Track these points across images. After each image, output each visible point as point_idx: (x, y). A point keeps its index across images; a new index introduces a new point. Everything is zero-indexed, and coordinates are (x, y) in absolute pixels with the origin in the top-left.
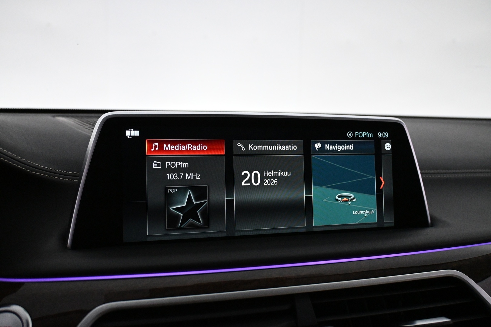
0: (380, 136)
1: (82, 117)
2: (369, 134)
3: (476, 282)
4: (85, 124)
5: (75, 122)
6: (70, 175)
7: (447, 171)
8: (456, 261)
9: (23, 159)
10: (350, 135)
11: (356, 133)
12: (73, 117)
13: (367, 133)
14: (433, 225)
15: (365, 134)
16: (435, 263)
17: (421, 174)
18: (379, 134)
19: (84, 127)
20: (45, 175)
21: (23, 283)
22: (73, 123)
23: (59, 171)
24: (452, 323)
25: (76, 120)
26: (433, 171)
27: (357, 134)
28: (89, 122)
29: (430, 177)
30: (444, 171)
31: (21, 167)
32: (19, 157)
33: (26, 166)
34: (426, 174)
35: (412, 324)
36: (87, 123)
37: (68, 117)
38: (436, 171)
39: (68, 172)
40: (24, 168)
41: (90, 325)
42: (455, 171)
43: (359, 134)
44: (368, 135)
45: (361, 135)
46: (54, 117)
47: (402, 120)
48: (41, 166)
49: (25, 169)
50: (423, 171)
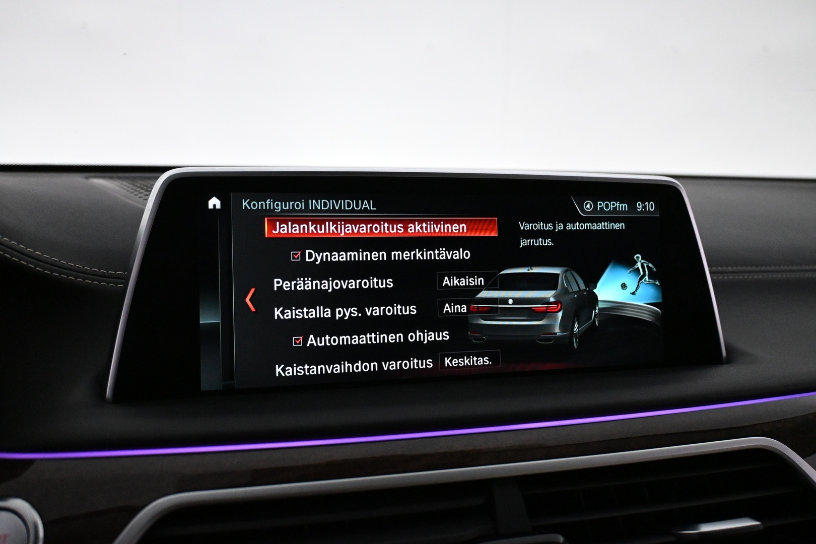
0: (639, 209)
1: (135, 178)
2: (621, 205)
3: (803, 457)
4: (138, 189)
5: (121, 188)
6: (111, 276)
7: (754, 268)
8: (769, 422)
9: (28, 249)
10: (588, 206)
11: (599, 203)
12: (119, 178)
13: (618, 202)
14: (729, 361)
15: (614, 204)
16: (735, 425)
17: (711, 273)
18: (639, 205)
19: (136, 195)
20: (68, 277)
21: (32, 461)
22: (118, 188)
23: (91, 269)
24: (762, 527)
25: (125, 183)
26: (730, 268)
27: (601, 205)
28: (146, 186)
29: (726, 278)
30: (749, 268)
31: (25, 263)
32: (22, 246)
33: (36, 261)
34: (720, 272)
35: (694, 530)
36: (142, 189)
37: (111, 178)
38: (735, 269)
39: (108, 272)
40: (30, 265)
41: (136, 541)
42: (768, 268)
43: (603, 205)
44: (619, 206)
45: (607, 206)
46: (87, 178)
47: (678, 181)
48: (60, 261)
49: (33, 266)
50: (714, 268)
